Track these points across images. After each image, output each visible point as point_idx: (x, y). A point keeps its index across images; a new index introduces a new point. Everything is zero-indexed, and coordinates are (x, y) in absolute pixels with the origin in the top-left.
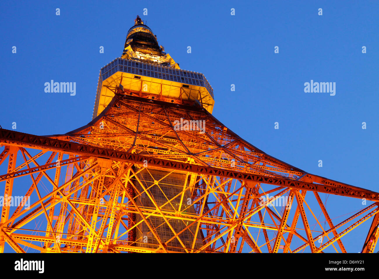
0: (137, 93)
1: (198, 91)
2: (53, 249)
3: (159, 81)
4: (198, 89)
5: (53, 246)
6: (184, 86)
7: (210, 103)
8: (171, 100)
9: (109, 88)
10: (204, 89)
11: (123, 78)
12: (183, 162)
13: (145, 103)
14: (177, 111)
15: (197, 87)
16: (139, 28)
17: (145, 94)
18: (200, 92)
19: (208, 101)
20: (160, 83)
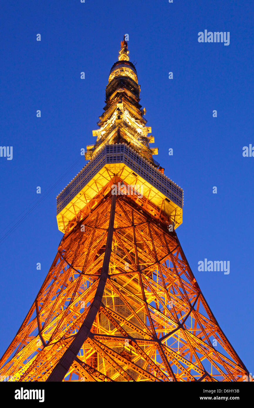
1: (175, 209)
3: (150, 186)
4: (176, 207)
6: (166, 199)
9: (108, 171)
10: (181, 210)
11: (124, 170)
15: (176, 206)
19: (178, 220)
20: (150, 188)
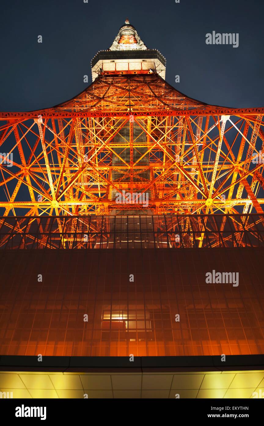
0: (113, 72)
2: (66, 173)
4: (153, 61)
5: (66, 171)
7: (163, 69)
8: (134, 72)
11: (104, 64)
12: (125, 111)
13: (117, 78)
14: (137, 79)
16: (124, 27)
17: (119, 72)
18: (154, 63)
19: (161, 68)
